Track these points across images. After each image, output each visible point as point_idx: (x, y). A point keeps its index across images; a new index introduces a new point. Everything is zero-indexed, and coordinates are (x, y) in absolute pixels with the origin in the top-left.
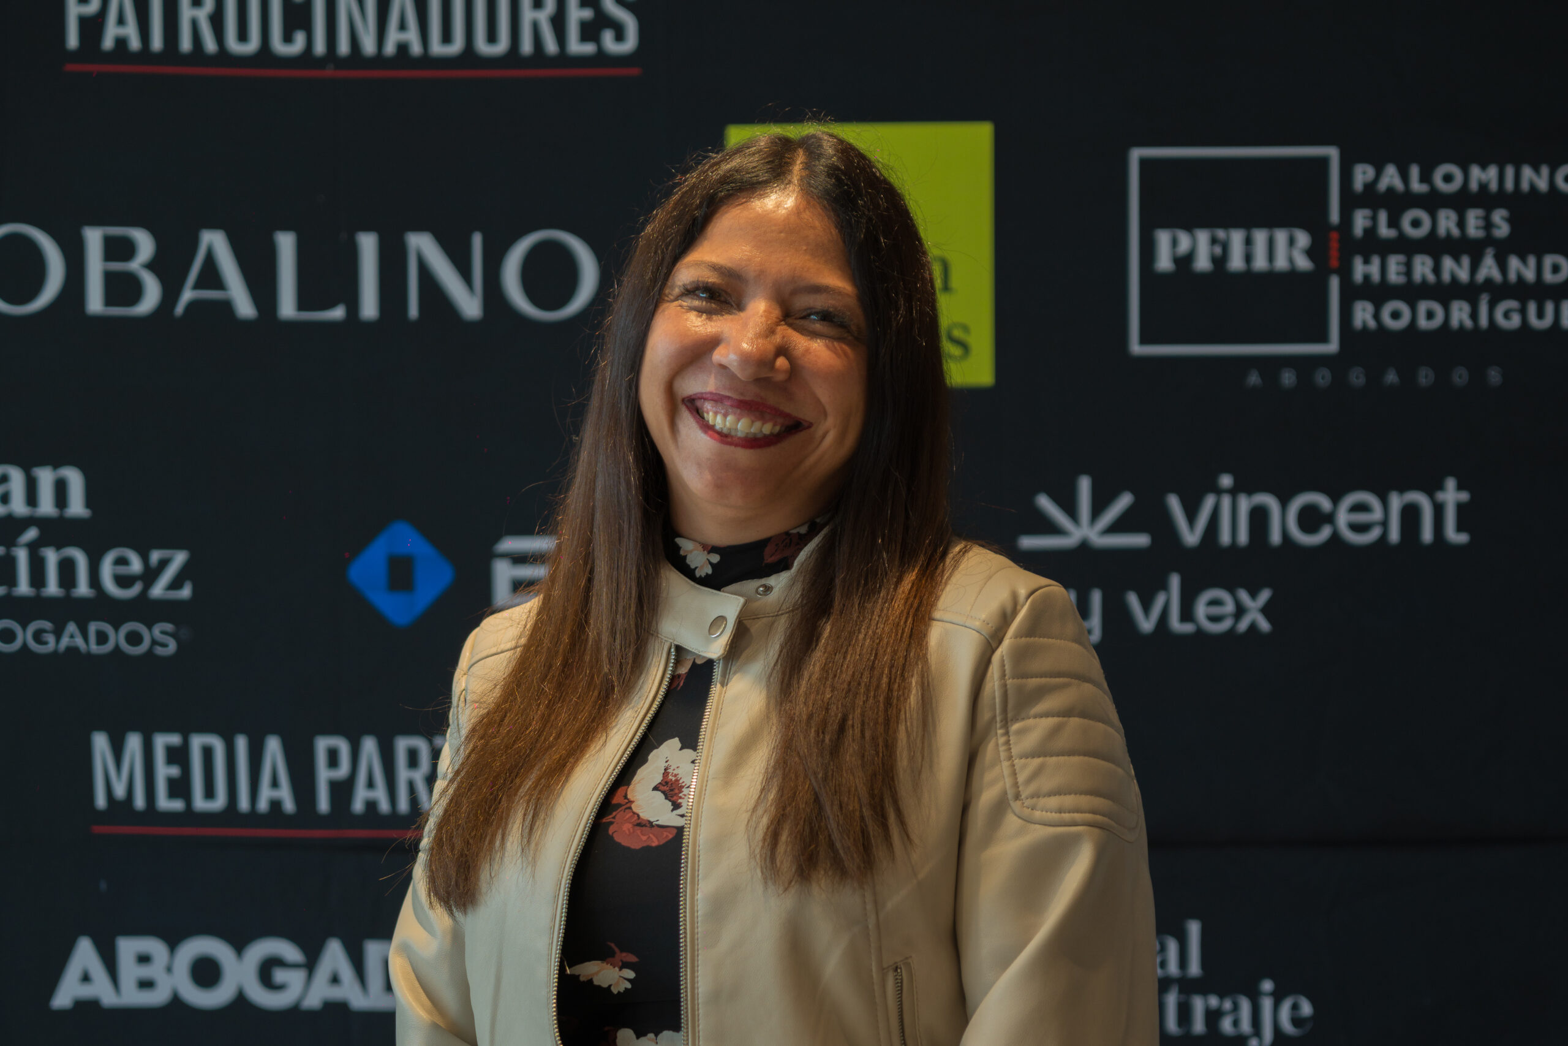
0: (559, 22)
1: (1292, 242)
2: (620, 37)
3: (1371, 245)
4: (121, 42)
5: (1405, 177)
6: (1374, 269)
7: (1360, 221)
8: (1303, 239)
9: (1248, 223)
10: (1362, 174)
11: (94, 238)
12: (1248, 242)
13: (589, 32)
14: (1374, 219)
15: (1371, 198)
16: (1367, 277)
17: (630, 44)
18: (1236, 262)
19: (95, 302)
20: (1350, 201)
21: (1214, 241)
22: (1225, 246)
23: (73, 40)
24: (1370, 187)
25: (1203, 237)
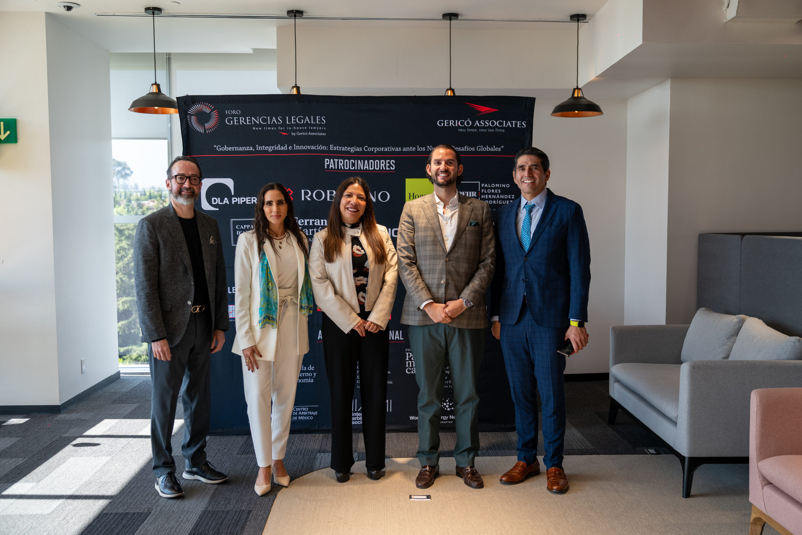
0: (385, 166)
1: (474, 193)
2: (393, 168)
3: (484, 194)
4: (332, 168)
5: (488, 186)
6: (484, 197)
7: (482, 191)
8: (475, 193)
9: (469, 191)
10: (483, 185)
11: (328, 191)
12: (469, 193)
13: (389, 167)
14: (484, 190)
15: (484, 188)
16: (483, 197)
17: (394, 168)
18: (467, 195)
19: (328, 199)
20: (481, 188)
21: (465, 193)
22: (466, 194)
23: (326, 168)
24: (484, 186)
25: (463, 192)
